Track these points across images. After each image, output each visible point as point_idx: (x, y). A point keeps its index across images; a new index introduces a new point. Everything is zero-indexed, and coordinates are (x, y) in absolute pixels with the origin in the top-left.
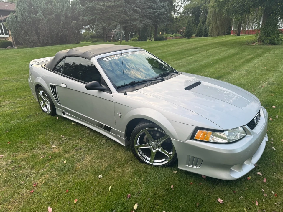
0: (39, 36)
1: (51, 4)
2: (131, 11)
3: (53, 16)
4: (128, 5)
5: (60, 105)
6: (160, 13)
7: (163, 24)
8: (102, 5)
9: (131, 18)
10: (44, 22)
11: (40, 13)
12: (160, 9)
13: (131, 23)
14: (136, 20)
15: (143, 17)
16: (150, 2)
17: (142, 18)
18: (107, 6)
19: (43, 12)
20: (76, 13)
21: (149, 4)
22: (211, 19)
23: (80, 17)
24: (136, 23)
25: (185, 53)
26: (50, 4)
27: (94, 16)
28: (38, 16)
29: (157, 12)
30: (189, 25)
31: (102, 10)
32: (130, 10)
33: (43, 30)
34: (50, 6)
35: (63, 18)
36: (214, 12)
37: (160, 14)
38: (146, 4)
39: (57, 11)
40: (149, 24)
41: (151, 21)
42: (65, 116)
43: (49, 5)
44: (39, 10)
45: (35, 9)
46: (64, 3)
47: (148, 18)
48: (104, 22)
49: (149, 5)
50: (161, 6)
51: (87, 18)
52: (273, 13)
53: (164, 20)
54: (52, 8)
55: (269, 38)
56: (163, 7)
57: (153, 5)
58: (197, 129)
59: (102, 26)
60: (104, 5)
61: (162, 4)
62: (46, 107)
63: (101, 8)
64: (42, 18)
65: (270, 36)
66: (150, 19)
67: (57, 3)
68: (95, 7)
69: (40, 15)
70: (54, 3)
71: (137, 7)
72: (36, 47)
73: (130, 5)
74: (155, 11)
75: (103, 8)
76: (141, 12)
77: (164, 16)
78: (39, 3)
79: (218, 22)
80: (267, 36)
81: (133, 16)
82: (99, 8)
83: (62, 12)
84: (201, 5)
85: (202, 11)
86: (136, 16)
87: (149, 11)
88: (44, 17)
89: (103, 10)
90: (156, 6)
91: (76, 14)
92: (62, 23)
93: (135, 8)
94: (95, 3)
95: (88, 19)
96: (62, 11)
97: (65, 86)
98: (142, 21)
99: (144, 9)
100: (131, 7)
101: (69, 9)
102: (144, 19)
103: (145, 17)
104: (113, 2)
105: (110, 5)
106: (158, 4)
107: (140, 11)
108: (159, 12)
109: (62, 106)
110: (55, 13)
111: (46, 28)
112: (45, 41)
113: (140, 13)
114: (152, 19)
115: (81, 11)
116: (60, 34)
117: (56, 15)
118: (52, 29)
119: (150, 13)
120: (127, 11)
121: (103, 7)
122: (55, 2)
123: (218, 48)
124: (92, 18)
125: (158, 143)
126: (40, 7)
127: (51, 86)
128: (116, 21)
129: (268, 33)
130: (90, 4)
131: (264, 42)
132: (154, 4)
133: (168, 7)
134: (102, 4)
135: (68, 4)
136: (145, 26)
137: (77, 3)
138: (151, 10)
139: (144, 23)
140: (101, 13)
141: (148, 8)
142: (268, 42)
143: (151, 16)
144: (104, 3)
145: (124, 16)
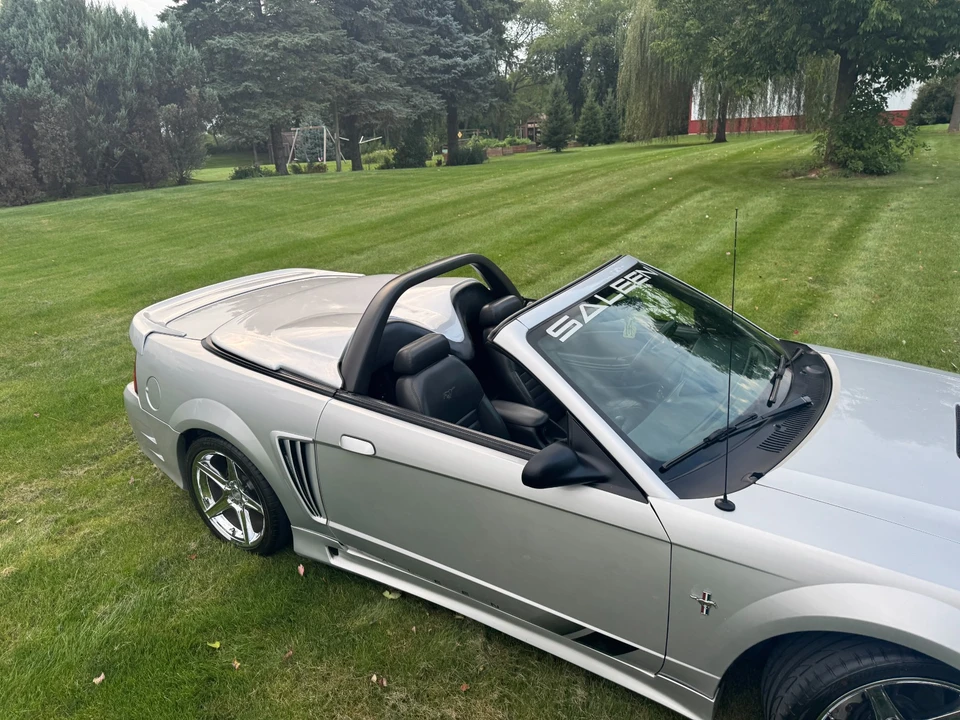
0: (38, 162)
1: (80, 44)
2: (368, 65)
3: (89, 87)
4: (358, 44)
5: (322, 520)
6: (468, 69)
7: (480, 106)
8: (267, 46)
9: (369, 87)
10: (56, 109)
11: (37, 76)
12: (465, 57)
13: (371, 106)
14: (388, 95)
15: (409, 82)
16: (432, 34)
17: (408, 88)
18: (285, 48)
19: (48, 74)
20: (174, 73)
21: (429, 40)
23: (189, 88)
24: (390, 106)
25: (610, 216)
26: (74, 42)
27: (239, 83)
28: (33, 88)
29: (457, 65)
30: (559, 106)
31: (268, 62)
32: (364, 60)
33: (54, 139)
34: (77, 52)
35: (128, 94)
37: (469, 73)
38: (417, 38)
39: (105, 69)
40: (433, 109)
41: (439, 98)
42: (338, 562)
43: (72, 48)
44: (33, 65)
45: (15, 63)
46: (127, 39)
47: (427, 87)
48: (277, 104)
49: (427, 44)
50: (467, 44)
51: (215, 92)
53: (480, 91)
54: (85, 56)
55: (861, 152)
56: (475, 49)
57: (442, 41)
59: (270, 117)
60: (276, 43)
61: (471, 38)
62: (231, 515)
63: (266, 55)
64: (49, 97)
66: (433, 89)
67: (104, 40)
68: (243, 52)
69: (39, 86)
70: (89, 41)
71: (388, 51)
72: (26, 203)
73: (363, 42)
74: (449, 62)
75: (273, 57)
76: (403, 68)
77: (480, 80)
78: (31, 40)
80: (855, 148)
81: (377, 83)
82: (257, 54)
83: (124, 71)
84: (586, 38)
85: (589, 59)
86: (386, 82)
87: (431, 62)
88: (56, 92)
89: (271, 62)
90: (451, 45)
91: (173, 77)
92: (123, 112)
93: (383, 55)
94: (242, 39)
95: (219, 96)
96: (123, 69)
97: (367, 449)
98: (407, 100)
99: (412, 56)
100: (368, 51)
101: (147, 61)
102: (415, 91)
103: (417, 82)
104: (308, 34)
105: (298, 44)
106: (458, 39)
107: (401, 63)
108: (465, 65)
109: (332, 524)
110: (98, 75)
111: (65, 132)
112: (60, 180)
113: (399, 71)
114: (442, 89)
115: (193, 68)
116: (118, 152)
117: (101, 81)
118: (89, 133)
119: (433, 70)
120: (357, 64)
121: (272, 50)
122: (95, 37)
123: (707, 194)
124: (232, 91)
126: (39, 55)
127: (281, 441)
128: (322, 101)
129: (856, 138)
130: (222, 41)
131: (846, 167)
132: (443, 38)
133: (492, 48)
134: (267, 41)
135: (140, 42)
136: (419, 117)
137: (174, 40)
138: (437, 61)
139: (414, 106)
140: (266, 74)
141: (426, 53)
142: (860, 165)
143: (436, 82)
144: (273, 39)
145: (345, 80)
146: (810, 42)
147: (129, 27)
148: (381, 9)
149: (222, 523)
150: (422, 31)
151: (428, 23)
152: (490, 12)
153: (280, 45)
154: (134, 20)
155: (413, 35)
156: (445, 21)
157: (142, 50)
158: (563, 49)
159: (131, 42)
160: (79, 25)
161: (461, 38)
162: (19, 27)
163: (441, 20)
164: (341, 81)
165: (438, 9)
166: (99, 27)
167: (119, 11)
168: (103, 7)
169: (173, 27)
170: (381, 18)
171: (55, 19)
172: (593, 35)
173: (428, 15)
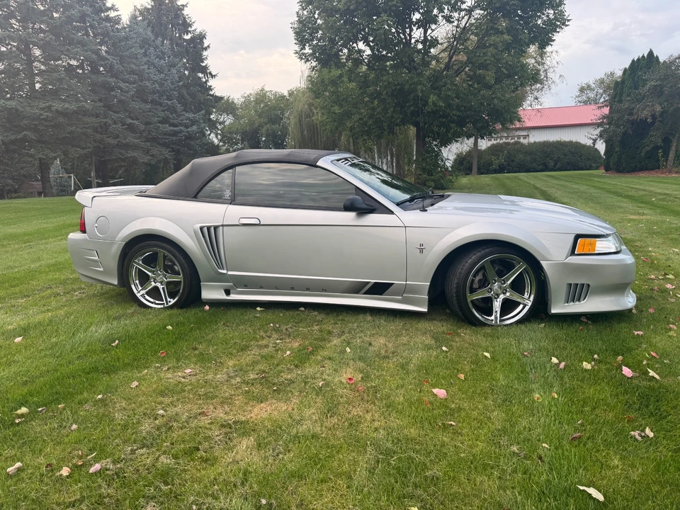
2: (119, 127)
4: (111, 113)
5: (225, 272)
6: (189, 134)
8: (42, 109)
9: (119, 141)
12: (187, 127)
13: (121, 153)
14: (135, 147)
15: (147, 141)
16: (163, 111)
17: (148, 144)
18: (57, 111)
21: (162, 114)
24: (135, 154)
27: (19, 132)
29: (181, 131)
31: (43, 119)
32: (115, 123)
37: (191, 137)
38: (153, 112)
40: (166, 158)
41: (169, 151)
42: (233, 297)
47: (160, 144)
49: (160, 117)
50: (188, 118)
55: (432, 177)
56: (193, 122)
57: (171, 116)
58: (578, 237)
60: (50, 107)
61: (191, 115)
63: (41, 115)
66: (166, 145)
68: (22, 112)
71: (133, 119)
73: (115, 112)
74: (175, 129)
75: (47, 116)
76: (144, 131)
81: (125, 139)
82: (34, 113)
84: (261, 126)
85: (264, 139)
86: (131, 139)
87: (164, 128)
89: (46, 120)
90: (177, 119)
93: (129, 121)
94: (21, 103)
95: (2, 141)
98: (147, 152)
99: (150, 124)
100: (118, 118)
102: (152, 146)
103: (154, 140)
104: (75, 104)
105: (67, 108)
106: (181, 115)
107: (142, 127)
108: (187, 132)
113: (141, 133)
114: (171, 146)
119: (165, 133)
120: (110, 125)
121: (47, 112)
124: (13, 137)
127: (202, 228)
129: (429, 170)
130: (6, 103)
132: (171, 114)
133: (205, 123)
134: (42, 105)
136: (156, 162)
138: (168, 128)
139: (152, 156)
140: (41, 128)
141: (160, 122)
142: (433, 184)
143: (167, 141)
144: (47, 104)
145: (101, 136)
146: (401, 116)
148: (127, 92)
150: (156, 109)
151: (161, 104)
152: (202, 101)
153: (53, 108)
155: (150, 110)
156: (172, 103)
158: (246, 131)
161: (183, 115)
163: (169, 102)
164: (98, 136)
165: (167, 96)
170: (127, 97)
172: (266, 124)
173: (160, 99)
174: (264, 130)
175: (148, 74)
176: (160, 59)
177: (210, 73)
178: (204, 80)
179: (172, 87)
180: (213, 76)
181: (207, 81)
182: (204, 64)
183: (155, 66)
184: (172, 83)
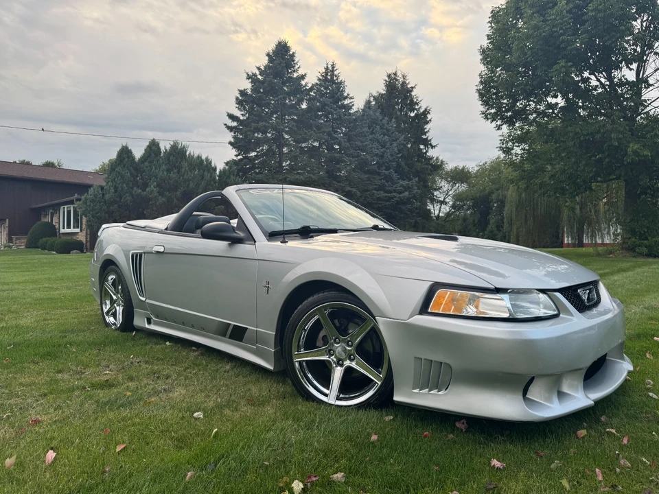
1: (178, 172)
4: (334, 182)
5: (144, 299)
6: (401, 200)
7: (408, 221)
10: (157, 203)
11: (152, 186)
12: (400, 193)
16: (381, 180)
19: (158, 186)
21: (379, 183)
22: (514, 216)
26: (175, 171)
28: (148, 192)
29: (395, 197)
30: (466, 227)
34: (176, 176)
36: (519, 201)
37: (402, 202)
38: (371, 181)
39: (188, 185)
41: (382, 215)
42: (150, 326)
43: (173, 173)
44: (151, 181)
45: (143, 180)
46: (204, 171)
47: (374, 208)
49: (377, 185)
50: (402, 186)
52: (646, 194)
53: (409, 213)
54: (179, 178)
55: (645, 242)
56: (407, 188)
57: (386, 184)
58: (435, 287)
61: (405, 183)
62: (115, 313)
64: (156, 197)
65: (647, 239)
66: (379, 210)
69: (152, 191)
70: (183, 170)
73: (338, 182)
74: (389, 195)
76: (361, 197)
77: (408, 206)
78: (154, 169)
79: (530, 222)
80: (640, 239)
83: (198, 187)
84: (491, 193)
87: (378, 194)
88: (160, 195)
90: (392, 186)
93: (348, 188)
97: (162, 249)
99: (367, 191)
100: (340, 186)
101: (212, 183)
105: (297, 179)
106: (396, 183)
107: (359, 194)
108: (399, 198)
110: (184, 188)
113: (358, 198)
114: (384, 210)
117: (185, 191)
119: (379, 199)
122: (187, 169)
125: (349, 346)
126: (156, 176)
127: (133, 256)
129: (640, 233)
131: (634, 251)
132: (387, 182)
133: (418, 189)
135: (211, 174)
137: (230, 174)
138: (382, 194)
141: (375, 189)
142: (645, 250)
143: (380, 206)
146: (594, 170)
147: (207, 166)
149: (111, 319)
150: (374, 178)
151: (379, 174)
153: (288, 179)
154: (211, 162)
155: (369, 179)
156: (389, 173)
157: (211, 177)
158: (476, 197)
159: (206, 173)
160: (180, 163)
161: (399, 183)
162: (150, 162)
163: (386, 172)
165: (386, 166)
166: (190, 164)
167: (204, 158)
168: (196, 155)
169: (230, 167)
171: (169, 159)
173: (379, 169)
174: (494, 196)
175: (371, 148)
176: (384, 135)
177: (431, 145)
178: (424, 151)
179: (391, 158)
180: (433, 147)
181: (427, 151)
182: (424, 137)
183: (378, 142)
184: (392, 155)
